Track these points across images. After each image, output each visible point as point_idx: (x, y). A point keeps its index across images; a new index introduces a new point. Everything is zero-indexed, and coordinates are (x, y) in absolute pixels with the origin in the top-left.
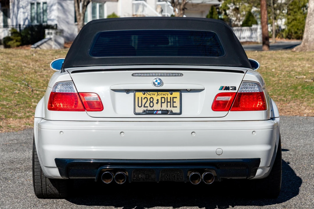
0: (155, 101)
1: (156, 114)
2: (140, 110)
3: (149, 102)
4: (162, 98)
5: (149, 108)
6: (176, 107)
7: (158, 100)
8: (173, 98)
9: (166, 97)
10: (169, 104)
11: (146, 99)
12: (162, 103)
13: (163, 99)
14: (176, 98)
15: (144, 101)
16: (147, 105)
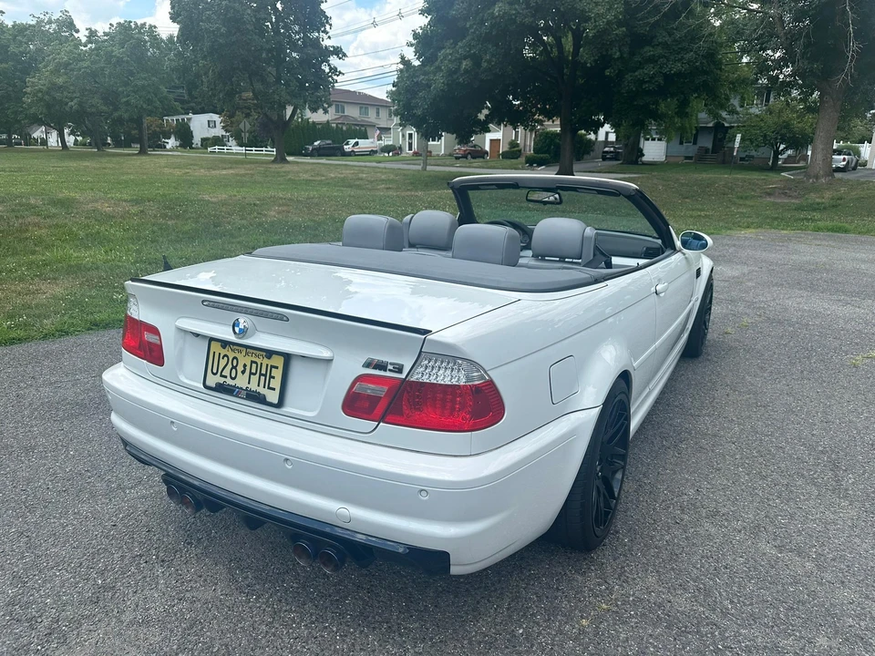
0: (240, 368)
1: (237, 396)
2: (212, 380)
3: (230, 366)
4: (252, 362)
5: (229, 381)
6: (274, 389)
7: (245, 366)
8: (272, 367)
9: (259, 361)
10: (263, 378)
11: (226, 358)
12: (251, 373)
13: (254, 365)
14: (277, 368)
15: (223, 362)
16: (226, 372)
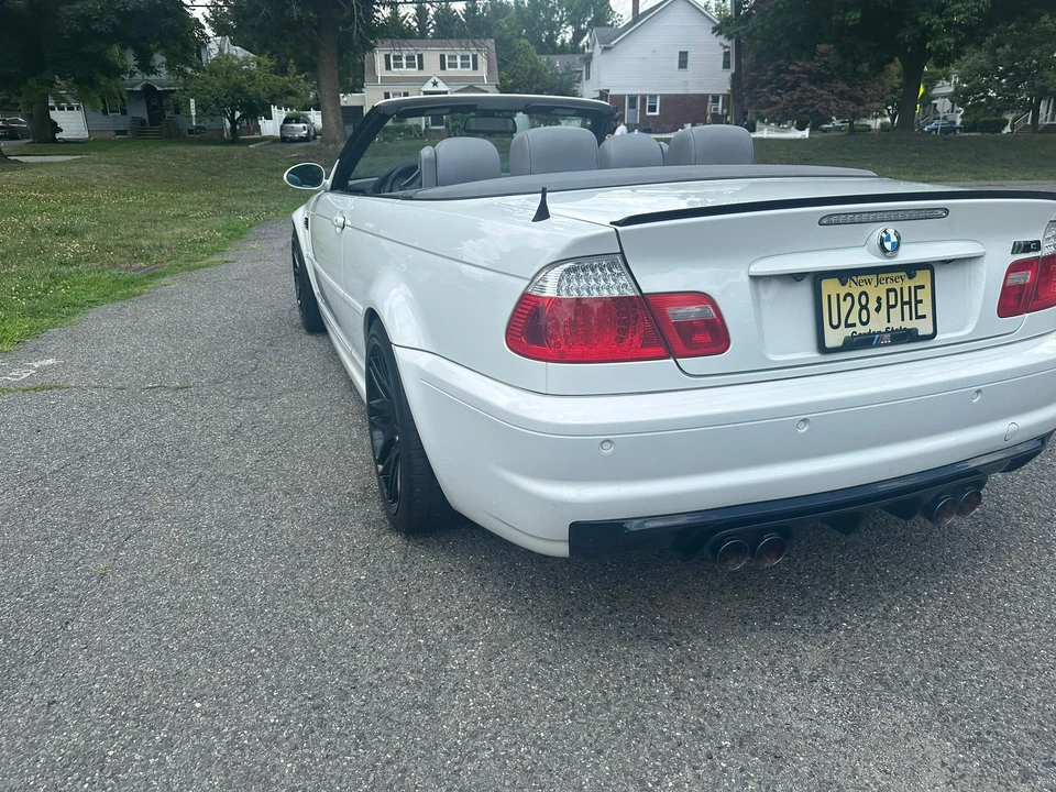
0: (872, 305)
1: (879, 345)
2: (834, 338)
3: (857, 307)
4: (888, 291)
5: (860, 329)
6: (924, 317)
7: (879, 299)
8: (917, 288)
9: (897, 287)
10: (906, 307)
11: (849, 299)
12: (889, 307)
13: (892, 295)
14: (923, 287)
15: (845, 306)
16: (854, 318)
